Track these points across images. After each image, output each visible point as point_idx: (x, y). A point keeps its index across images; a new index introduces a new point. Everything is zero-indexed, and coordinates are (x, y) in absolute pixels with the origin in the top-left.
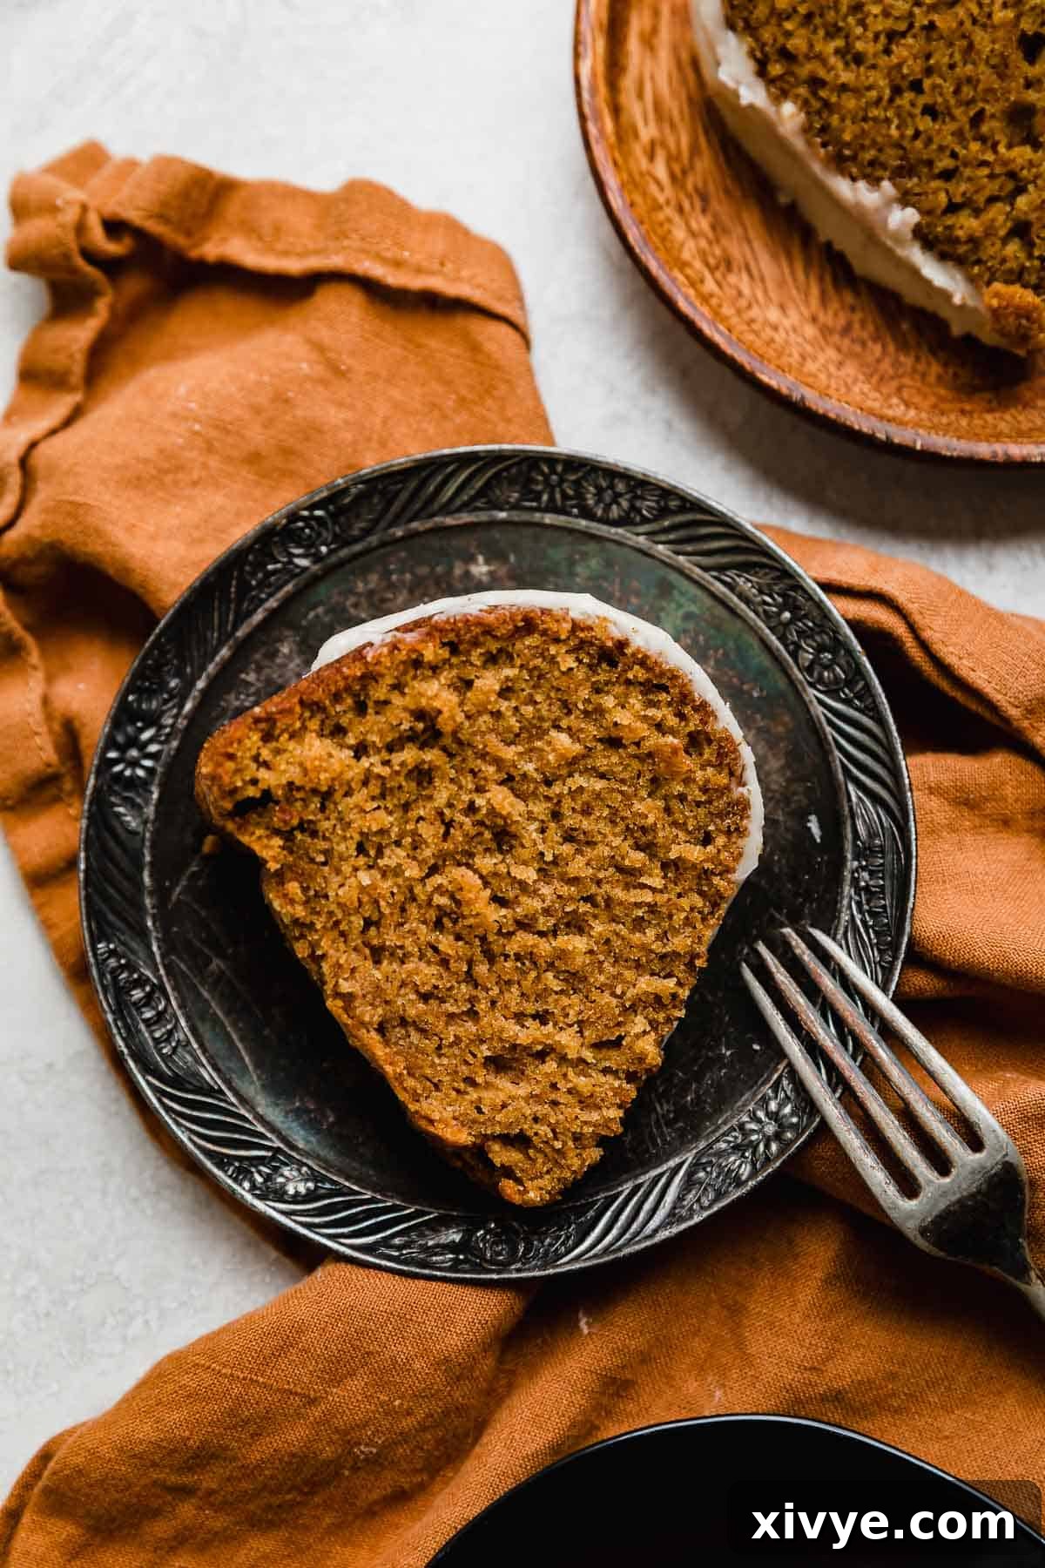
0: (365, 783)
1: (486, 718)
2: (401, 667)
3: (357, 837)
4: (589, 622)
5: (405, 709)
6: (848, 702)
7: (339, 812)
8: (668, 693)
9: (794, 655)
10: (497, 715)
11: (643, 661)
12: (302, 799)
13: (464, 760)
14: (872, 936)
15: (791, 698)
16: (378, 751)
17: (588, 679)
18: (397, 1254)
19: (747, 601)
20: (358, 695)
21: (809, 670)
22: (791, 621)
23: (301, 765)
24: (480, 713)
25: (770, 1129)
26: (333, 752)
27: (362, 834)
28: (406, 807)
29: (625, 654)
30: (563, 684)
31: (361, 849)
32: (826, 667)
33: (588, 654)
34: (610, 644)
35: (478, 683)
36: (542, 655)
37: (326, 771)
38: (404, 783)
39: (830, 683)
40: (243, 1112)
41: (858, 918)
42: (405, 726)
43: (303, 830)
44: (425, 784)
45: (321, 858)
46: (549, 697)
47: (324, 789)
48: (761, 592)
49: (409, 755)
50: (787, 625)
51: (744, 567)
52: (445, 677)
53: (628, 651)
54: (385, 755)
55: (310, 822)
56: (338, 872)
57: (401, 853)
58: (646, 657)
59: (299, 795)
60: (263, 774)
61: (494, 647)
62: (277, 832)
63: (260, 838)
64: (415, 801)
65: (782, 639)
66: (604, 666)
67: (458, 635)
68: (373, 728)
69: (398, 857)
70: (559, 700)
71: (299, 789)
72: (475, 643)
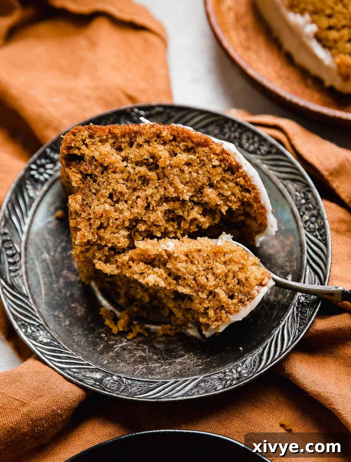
0: (122, 172)
1: (178, 169)
2: (152, 135)
3: (111, 191)
4: (229, 152)
5: (148, 151)
6: (316, 236)
7: (108, 177)
8: (250, 194)
9: (301, 216)
10: (182, 171)
11: (245, 177)
12: (95, 165)
13: (163, 182)
14: (299, 319)
15: (296, 232)
16: (132, 162)
17: (222, 174)
18: (72, 374)
19: (290, 193)
20: (132, 139)
21: (306, 222)
22: (304, 204)
23: (100, 152)
24: (176, 167)
25: (236, 376)
26: (114, 154)
27: (113, 189)
28: (135, 190)
29: (239, 171)
30: (212, 171)
31: (111, 196)
32: (312, 223)
33: (225, 164)
34: (234, 163)
35: (179, 155)
36: (207, 157)
37: (109, 158)
38: (137, 179)
39: (312, 228)
40: (33, 307)
41: (296, 312)
42: (146, 157)
43: (91, 177)
44: (145, 184)
45: (94, 191)
46: (204, 174)
47: (105, 165)
48: (296, 191)
49: (143, 170)
50: (302, 205)
51: (294, 181)
52: (168, 147)
53: (240, 171)
54: (134, 166)
55: (96, 176)
56: (99, 200)
57: (126, 206)
58: (246, 175)
59: (95, 163)
60: (84, 147)
61: (190, 145)
62: (81, 173)
63: (73, 172)
64: (139, 189)
65: (299, 209)
66: (229, 172)
67: (178, 134)
68: (133, 153)
69: (124, 207)
70: (208, 177)
71: (96, 160)
72: (183, 140)
